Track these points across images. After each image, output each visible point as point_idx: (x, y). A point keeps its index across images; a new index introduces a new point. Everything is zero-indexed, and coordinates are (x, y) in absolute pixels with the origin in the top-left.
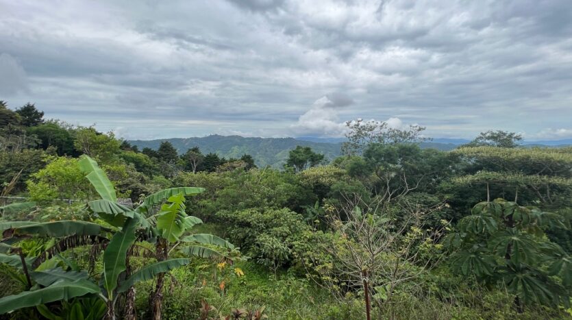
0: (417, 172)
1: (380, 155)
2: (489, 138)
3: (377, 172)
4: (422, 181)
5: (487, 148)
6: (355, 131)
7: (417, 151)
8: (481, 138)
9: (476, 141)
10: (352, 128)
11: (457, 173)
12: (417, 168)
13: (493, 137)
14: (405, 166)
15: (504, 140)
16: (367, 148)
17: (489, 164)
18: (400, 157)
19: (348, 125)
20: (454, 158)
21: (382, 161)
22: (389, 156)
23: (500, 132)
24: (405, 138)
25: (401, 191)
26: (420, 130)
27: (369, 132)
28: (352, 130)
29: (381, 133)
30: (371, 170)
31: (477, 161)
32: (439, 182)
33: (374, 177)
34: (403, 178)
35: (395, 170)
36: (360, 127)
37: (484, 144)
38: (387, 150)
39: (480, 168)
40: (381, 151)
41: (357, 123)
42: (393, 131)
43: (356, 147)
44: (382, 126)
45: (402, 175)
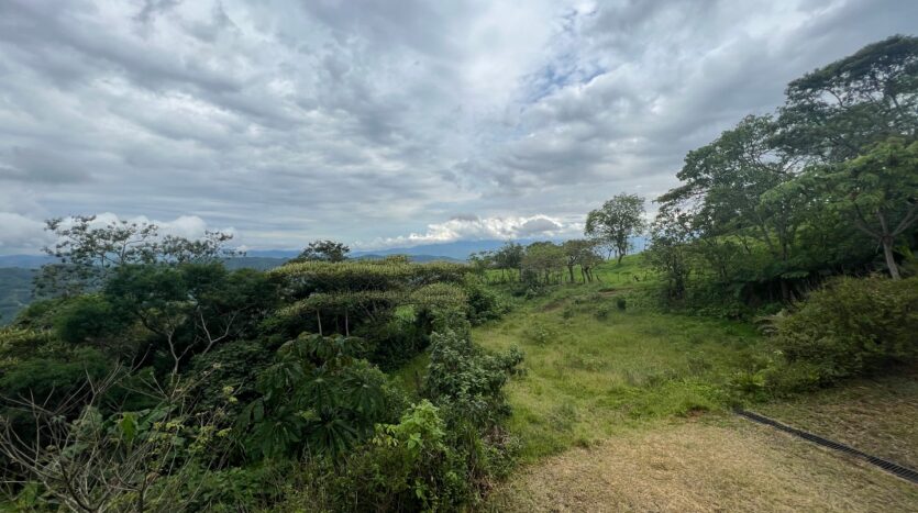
0: (225, 309)
1: (145, 288)
2: (318, 250)
3: (144, 320)
4: (235, 322)
5: (315, 264)
6: (76, 243)
7: (222, 273)
8: (310, 250)
9: (305, 253)
10: (66, 233)
11: (286, 301)
12: (224, 301)
13: (322, 249)
14: (202, 302)
15: (333, 252)
16: (114, 276)
17: (322, 284)
18: (190, 287)
19: (53, 228)
20: (279, 279)
21: (152, 299)
22: (167, 287)
23: (329, 242)
24: (199, 253)
25: (200, 348)
26: (223, 238)
27: (118, 244)
28: (66, 238)
29: (147, 245)
30: (126, 320)
31: (308, 281)
32: (261, 318)
33: (140, 331)
34: (200, 323)
35: (186, 311)
36: (88, 231)
37: (316, 258)
38: (161, 276)
39: (312, 290)
40: (148, 278)
41: (79, 224)
42: (175, 241)
43: (84, 276)
44: (146, 231)
45: (198, 318)
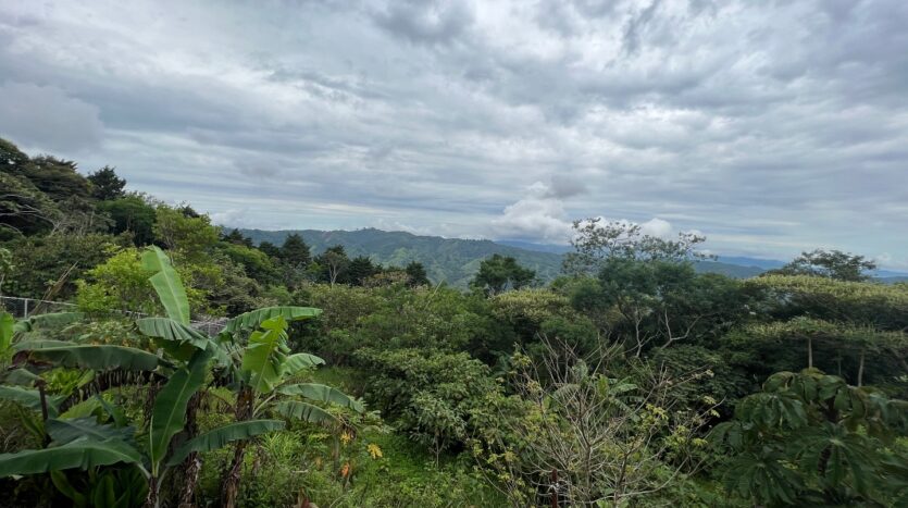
0: (688, 311)
1: (626, 278)
2: (816, 262)
3: (620, 304)
4: (696, 326)
5: (813, 280)
6: (587, 237)
7: (690, 275)
8: (802, 261)
9: (794, 265)
10: (582, 231)
11: (758, 317)
12: (688, 303)
13: (824, 261)
14: (668, 300)
15: (843, 266)
16: (606, 265)
17: (817, 307)
18: (660, 284)
19: (576, 227)
20: (753, 291)
21: (629, 289)
22: (641, 281)
23: (837, 253)
24: (670, 252)
25: (661, 341)
26: (696, 240)
27: (610, 240)
28: (582, 234)
29: (630, 243)
30: (609, 301)
31: (795, 300)
32: (725, 330)
33: (616, 313)
34: (664, 318)
35: (651, 305)
36: (595, 229)
37: (811, 273)
38: (638, 271)
39: (800, 312)
40: (628, 271)
41: (590, 224)
42: (651, 241)
43: (588, 263)
44: (632, 231)
45: (662, 314)
